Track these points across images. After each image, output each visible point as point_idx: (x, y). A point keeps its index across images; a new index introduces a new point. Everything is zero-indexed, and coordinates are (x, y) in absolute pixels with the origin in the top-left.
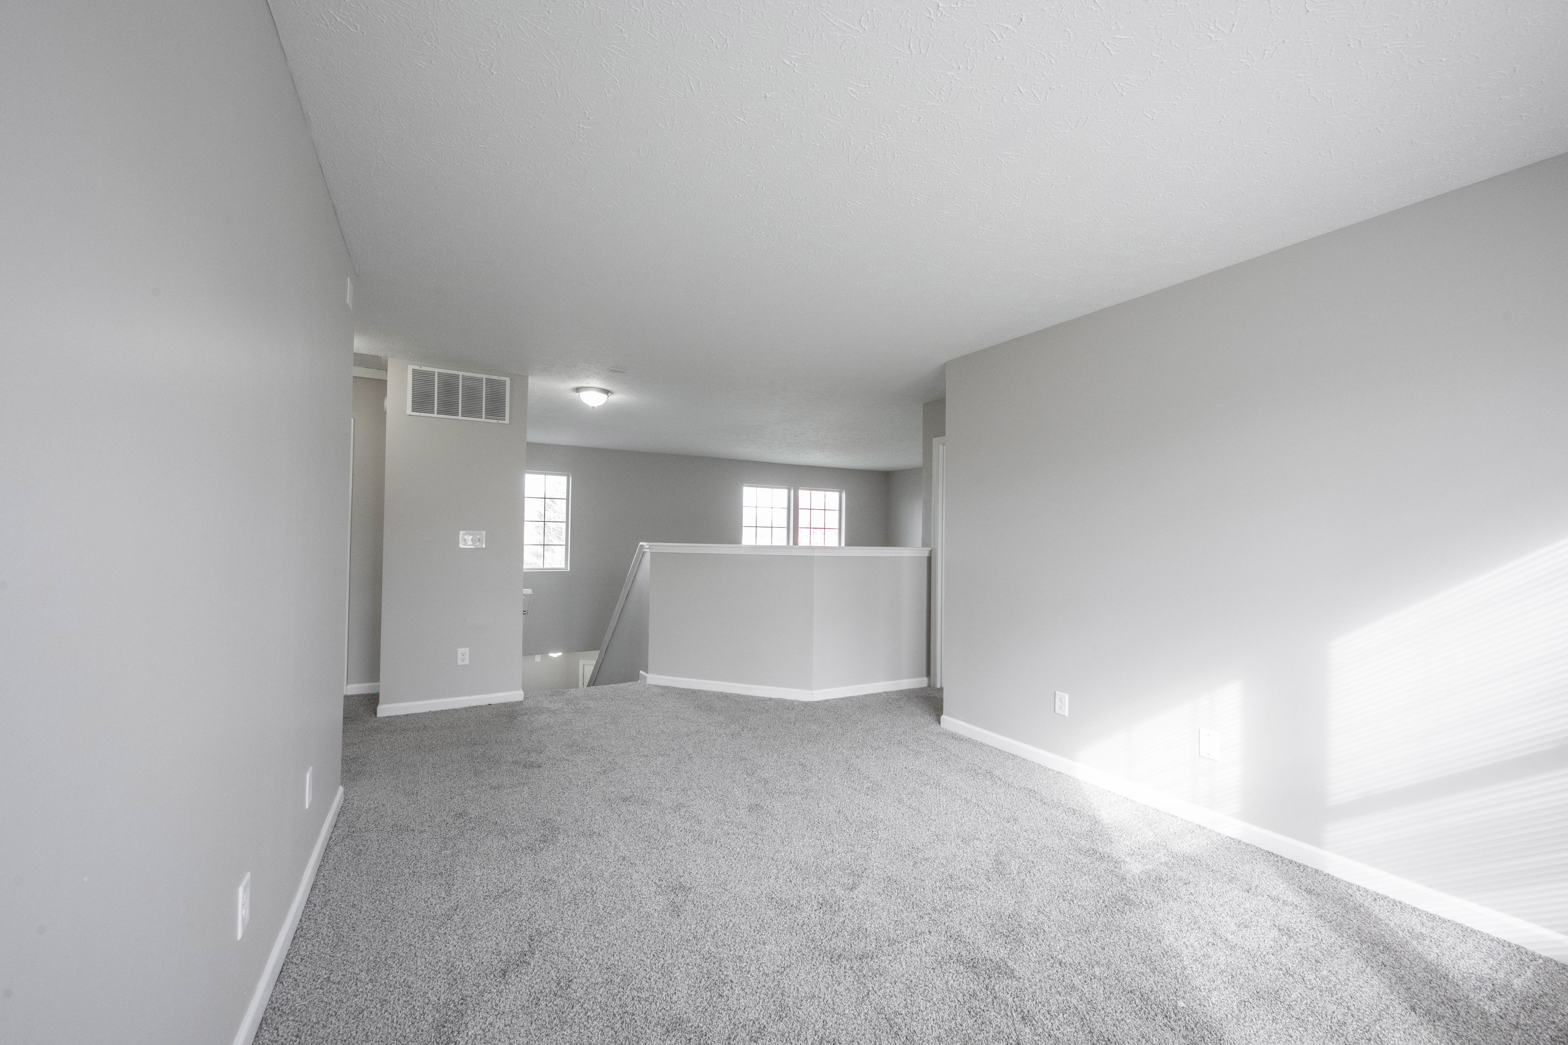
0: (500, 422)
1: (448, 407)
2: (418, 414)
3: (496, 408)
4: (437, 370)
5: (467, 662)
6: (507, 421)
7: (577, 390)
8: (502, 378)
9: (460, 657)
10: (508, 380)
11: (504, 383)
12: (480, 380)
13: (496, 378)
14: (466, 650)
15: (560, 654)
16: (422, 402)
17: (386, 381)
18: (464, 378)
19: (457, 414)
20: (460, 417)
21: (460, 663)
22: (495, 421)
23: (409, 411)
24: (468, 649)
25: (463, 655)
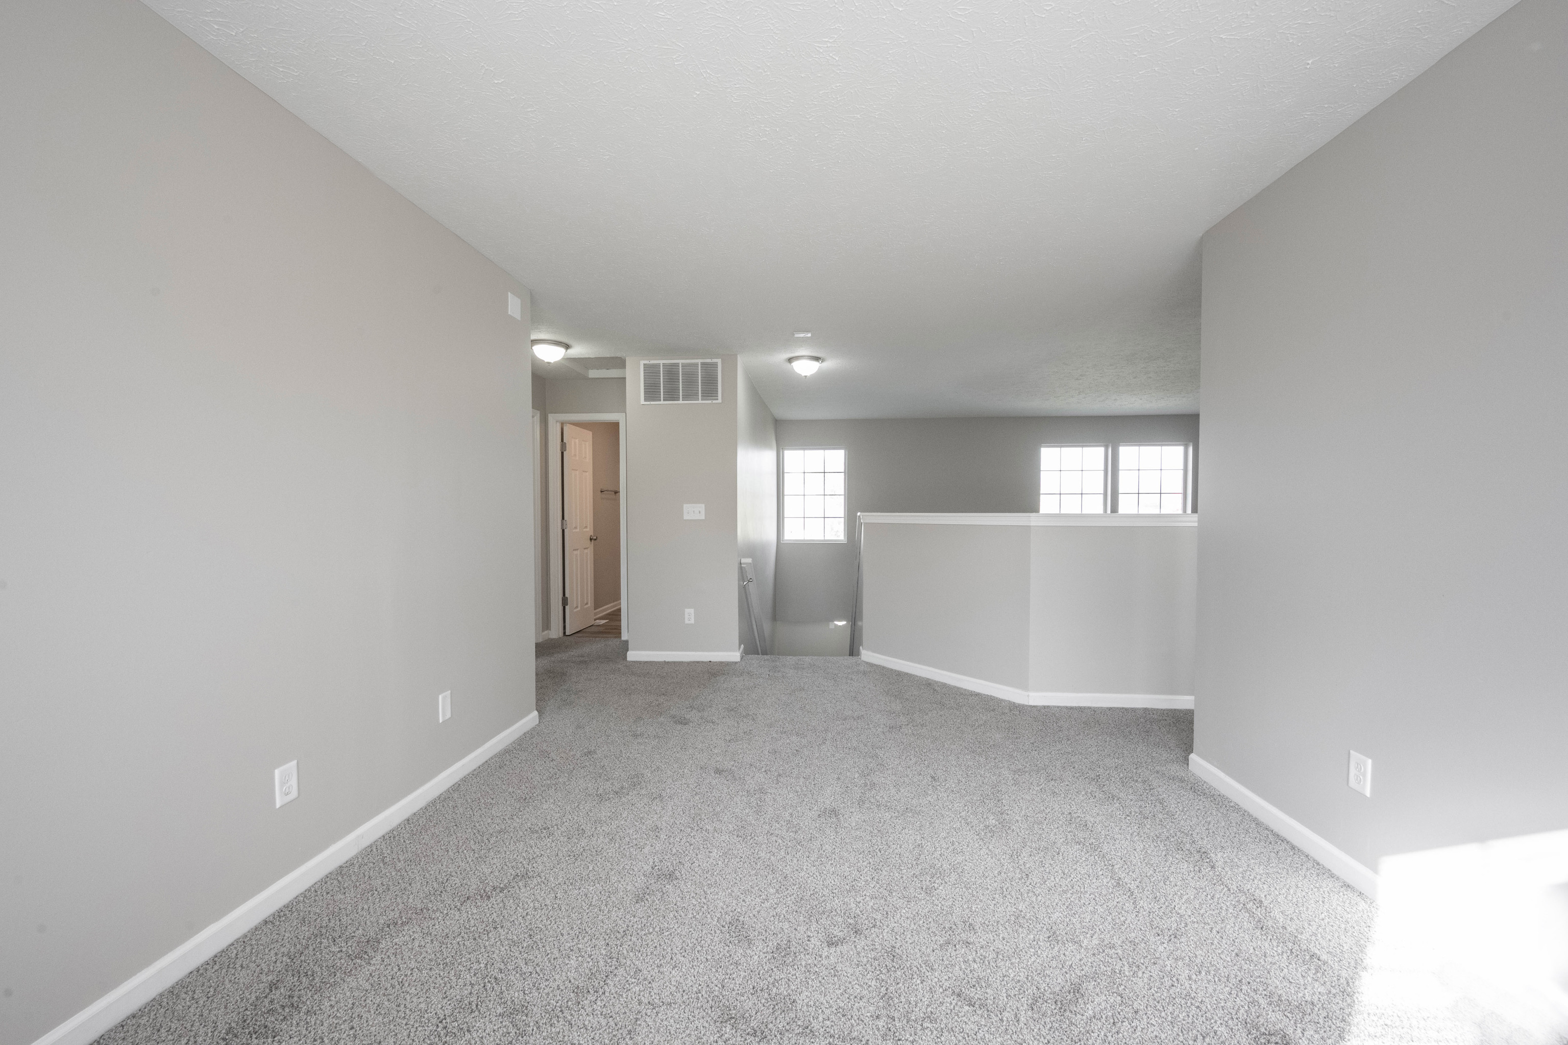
0: (714, 401)
1: (672, 395)
2: (648, 403)
3: (710, 390)
4: (681, 362)
5: (692, 621)
6: (720, 401)
7: (790, 360)
8: (714, 360)
9: (686, 616)
10: (719, 361)
11: (715, 365)
12: (696, 365)
13: (709, 361)
14: (692, 611)
15: (844, 623)
16: (651, 392)
17: (625, 378)
18: (683, 365)
19: (678, 400)
20: (681, 402)
21: (687, 622)
22: (710, 402)
23: (642, 402)
24: (693, 610)
25: (690, 616)
